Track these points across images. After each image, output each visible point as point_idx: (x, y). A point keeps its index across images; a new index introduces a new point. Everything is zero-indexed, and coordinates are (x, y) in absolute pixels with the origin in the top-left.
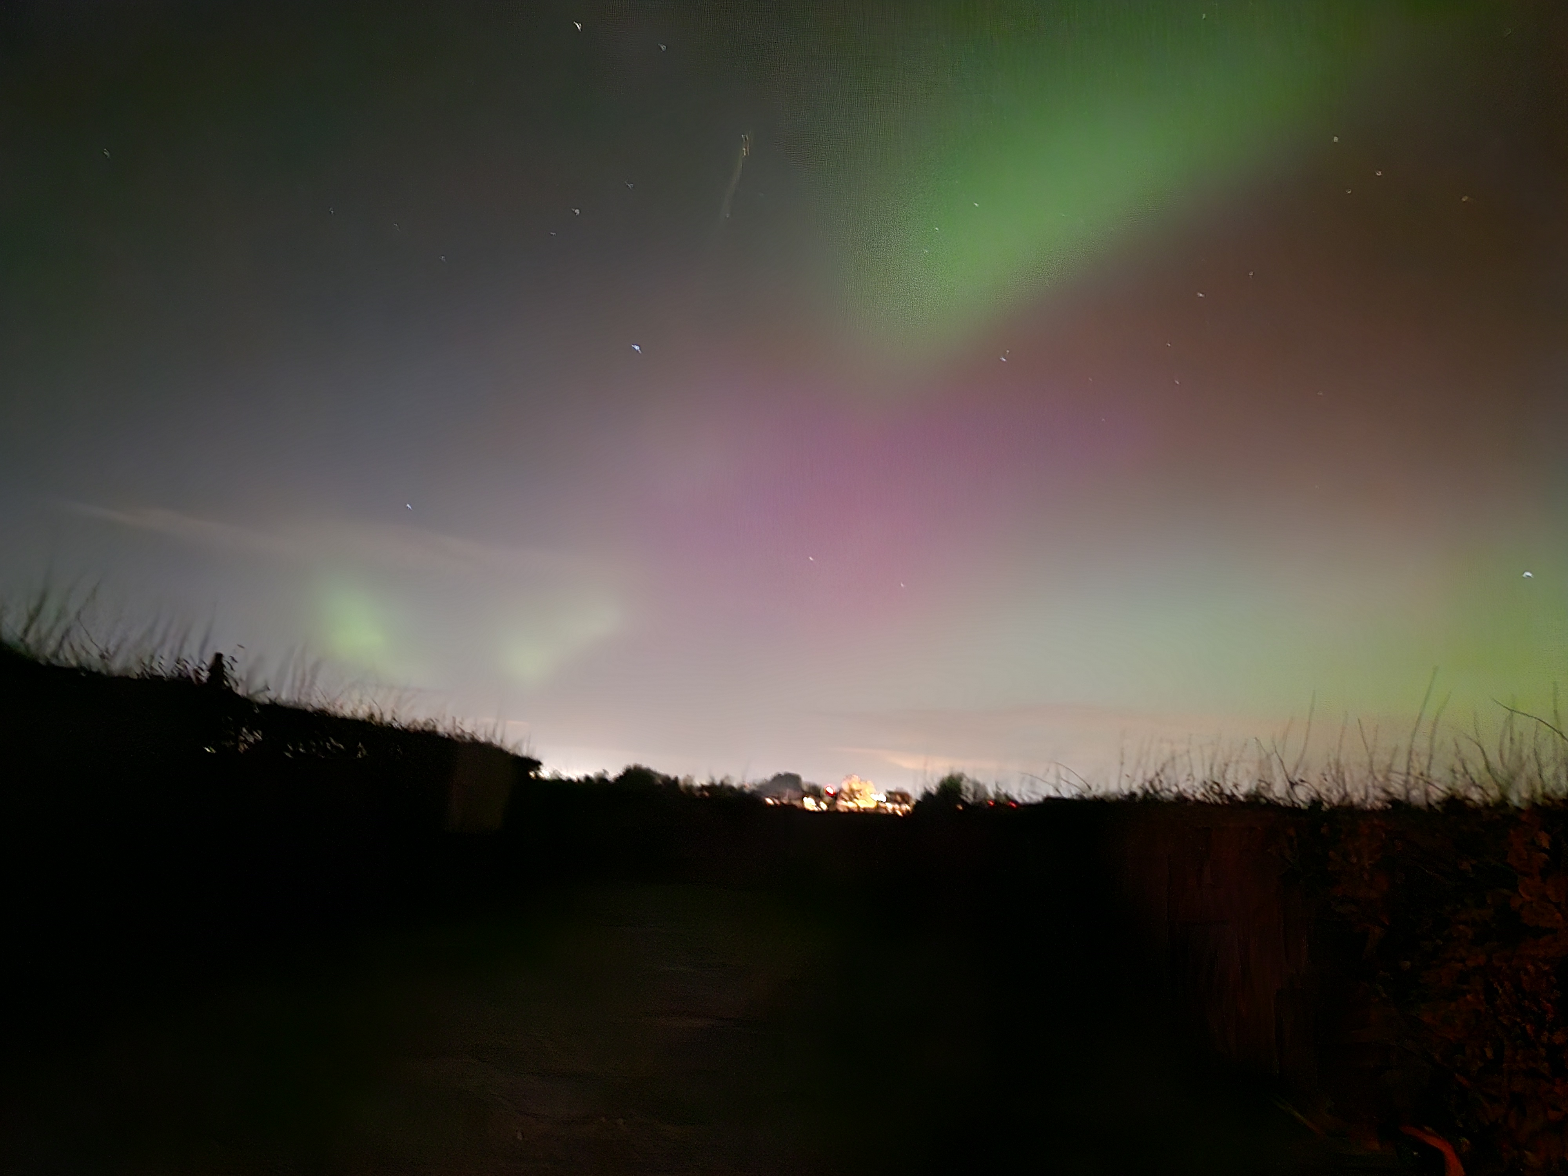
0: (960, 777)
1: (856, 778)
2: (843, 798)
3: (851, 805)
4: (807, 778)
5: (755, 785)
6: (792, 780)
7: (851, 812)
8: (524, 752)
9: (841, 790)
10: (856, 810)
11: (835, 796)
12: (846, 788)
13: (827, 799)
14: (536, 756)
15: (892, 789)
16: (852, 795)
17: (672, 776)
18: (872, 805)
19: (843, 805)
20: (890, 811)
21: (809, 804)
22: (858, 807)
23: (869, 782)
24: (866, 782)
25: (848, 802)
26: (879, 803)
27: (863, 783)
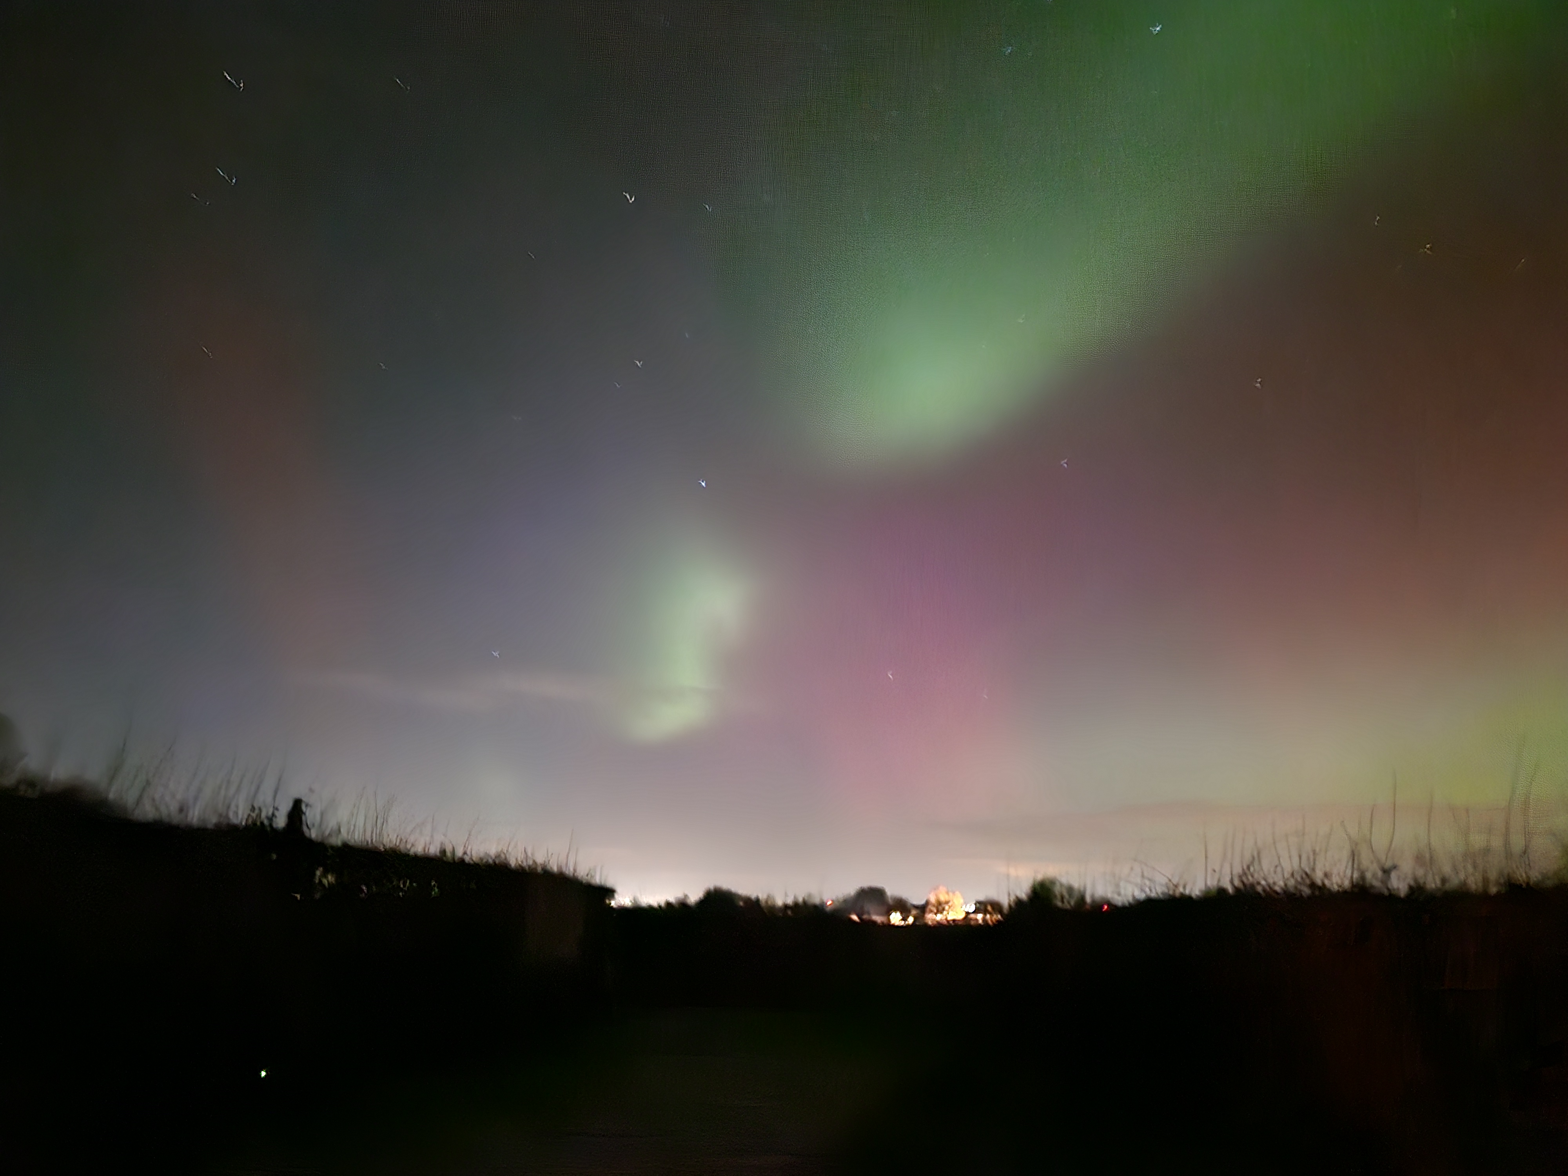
0: (1053, 882)
1: (943, 889)
2: (931, 911)
3: (939, 917)
4: (892, 891)
5: (839, 902)
6: (874, 895)
7: (939, 926)
8: (597, 880)
9: (927, 903)
10: (945, 922)
11: (923, 909)
12: (933, 900)
13: (914, 912)
14: (609, 883)
15: (982, 898)
16: (940, 907)
17: (753, 896)
18: (960, 916)
19: (932, 918)
20: (980, 922)
21: (896, 918)
22: (947, 919)
23: (957, 893)
24: (954, 893)
25: (936, 914)
26: (968, 913)
27: (951, 894)
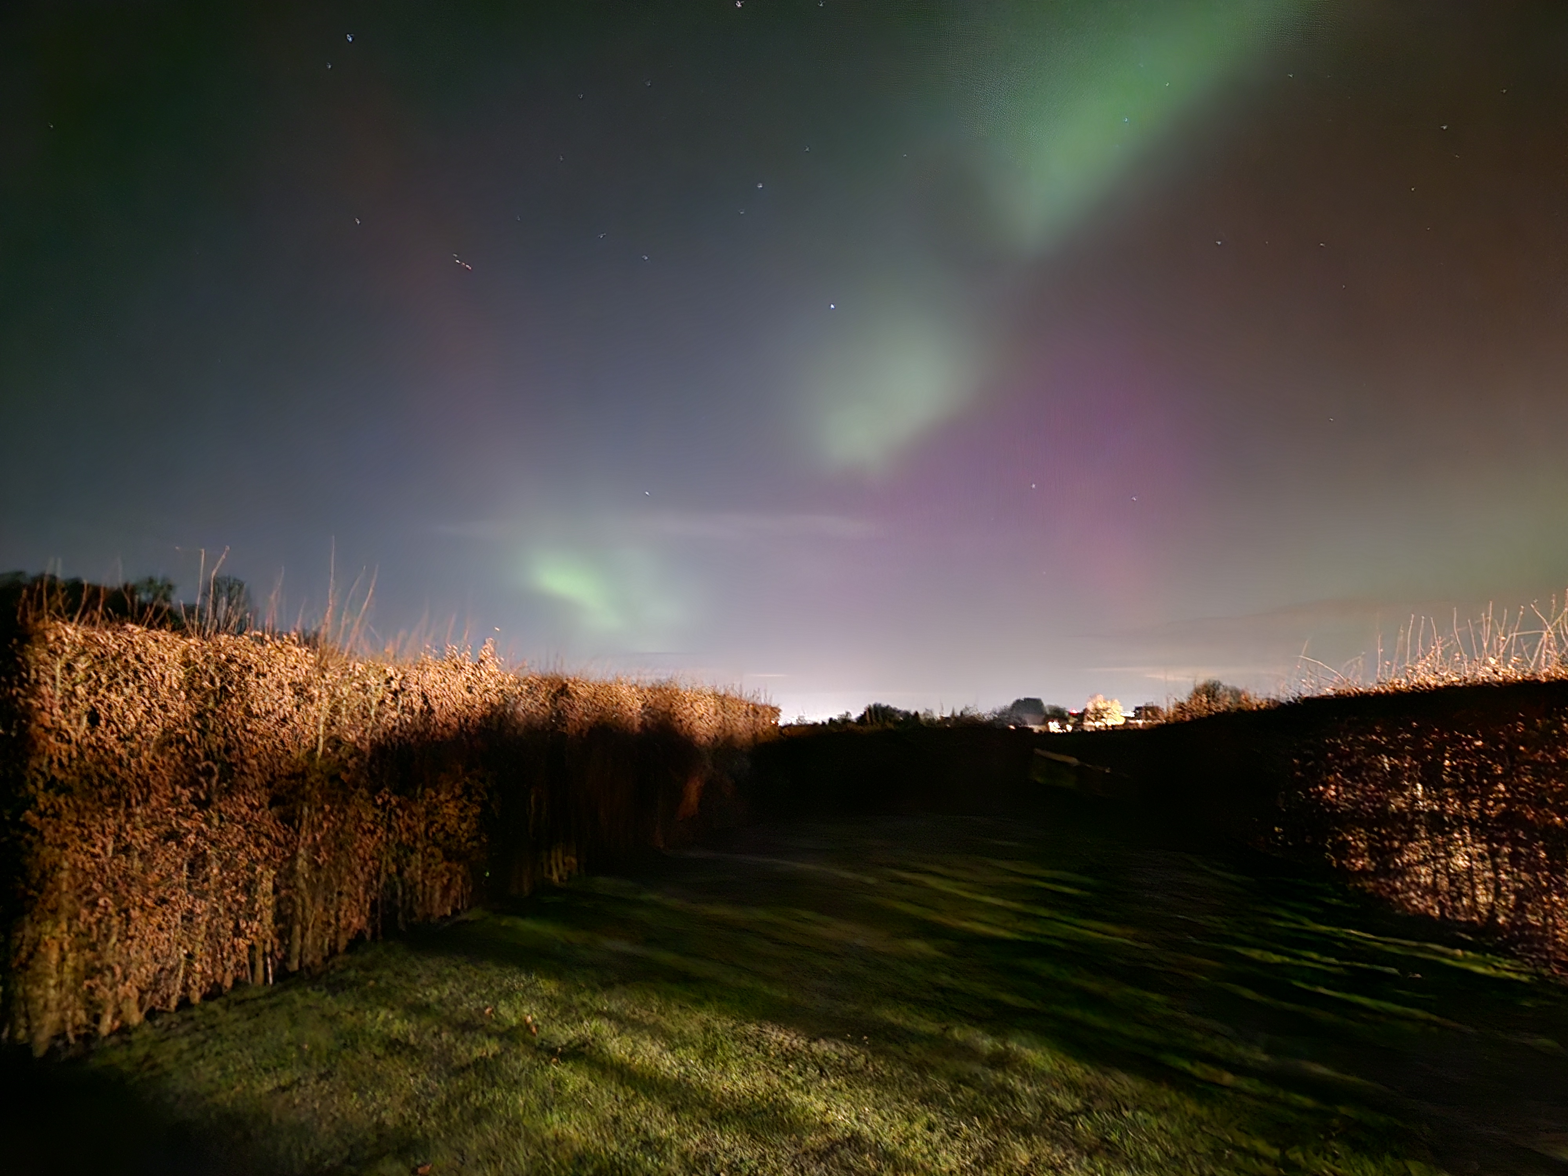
1: (1100, 697)
2: (1089, 719)
3: (1098, 724)
4: (1049, 701)
5: (996, 713)
6: (1032, 705)
7: (1098, 731)
8: (760, 700)
9: (1086, 711)
10: (1103, 729)
11: (1081, 717)
12: (1090, 707)
13: (1072, 720)
14: (773, 703)
15: (1141, 705)
16: (1098, 714)
17: (912, 712)
18: (1121, 721)
19: (1089, 725)
20: (1141, 726)
21: (1054, 727)
22: (1106, 726)
23: (1115, 700)
24: (1112, 701)
25: (1093, 721)
26: (1127, 718)
27: (1109, 702)
